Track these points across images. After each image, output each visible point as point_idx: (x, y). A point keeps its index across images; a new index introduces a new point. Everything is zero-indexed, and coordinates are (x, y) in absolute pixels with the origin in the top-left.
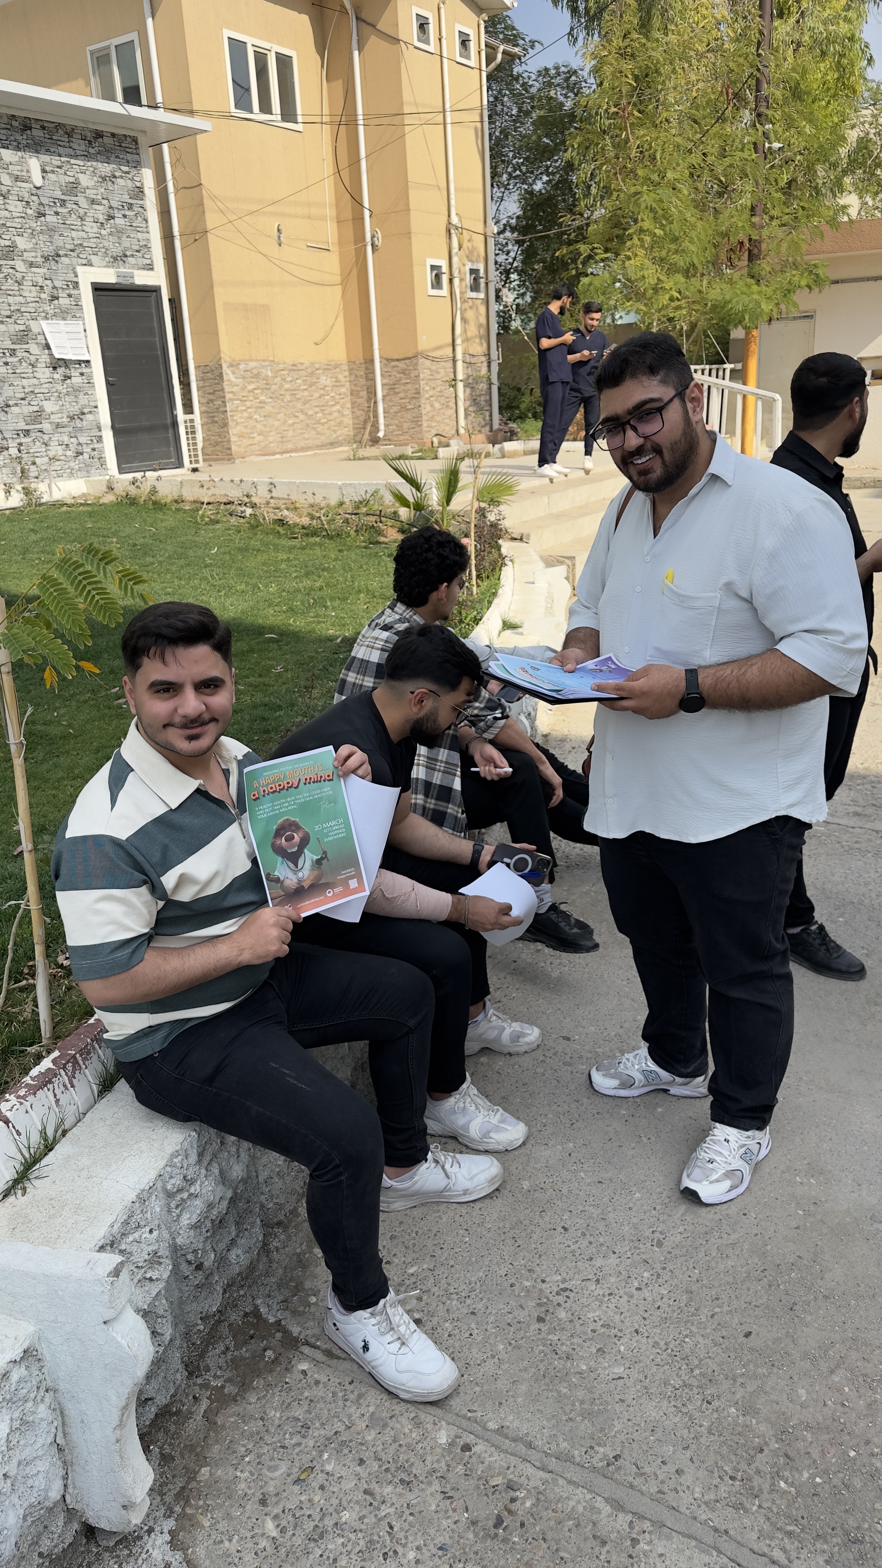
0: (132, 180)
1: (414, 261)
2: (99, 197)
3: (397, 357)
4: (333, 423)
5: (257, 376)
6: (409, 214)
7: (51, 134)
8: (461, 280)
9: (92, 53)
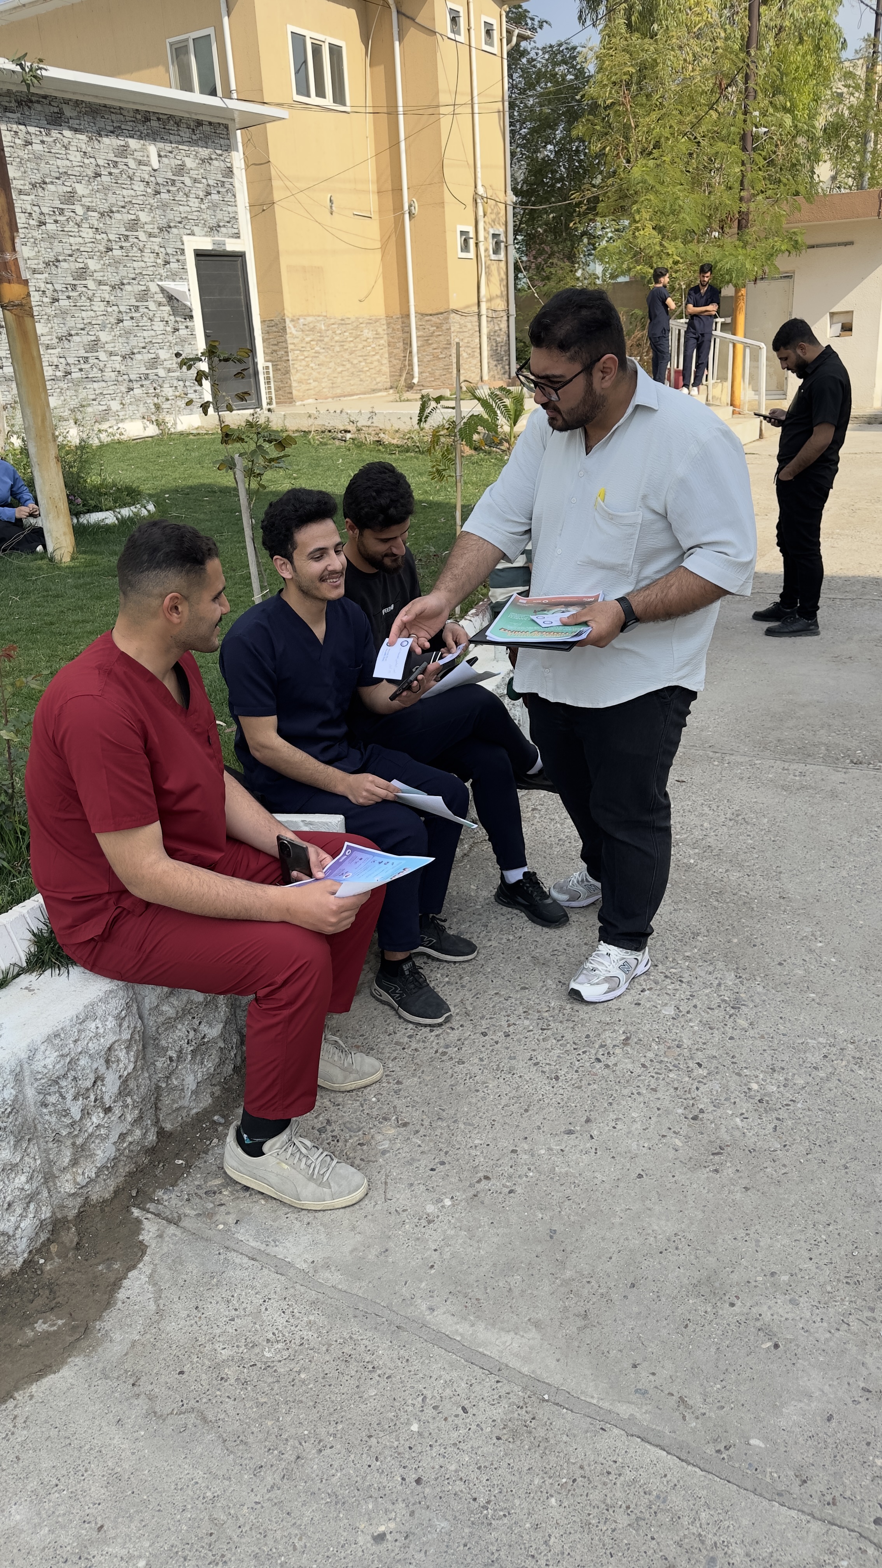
0: (224, 161)
1: (447, 228)
2: (200, 177)
3: (431, 312)
4: (373, 371)
5: (312, 330)
7: (164, 124)
8: (486, 244)
9: (171, 45)
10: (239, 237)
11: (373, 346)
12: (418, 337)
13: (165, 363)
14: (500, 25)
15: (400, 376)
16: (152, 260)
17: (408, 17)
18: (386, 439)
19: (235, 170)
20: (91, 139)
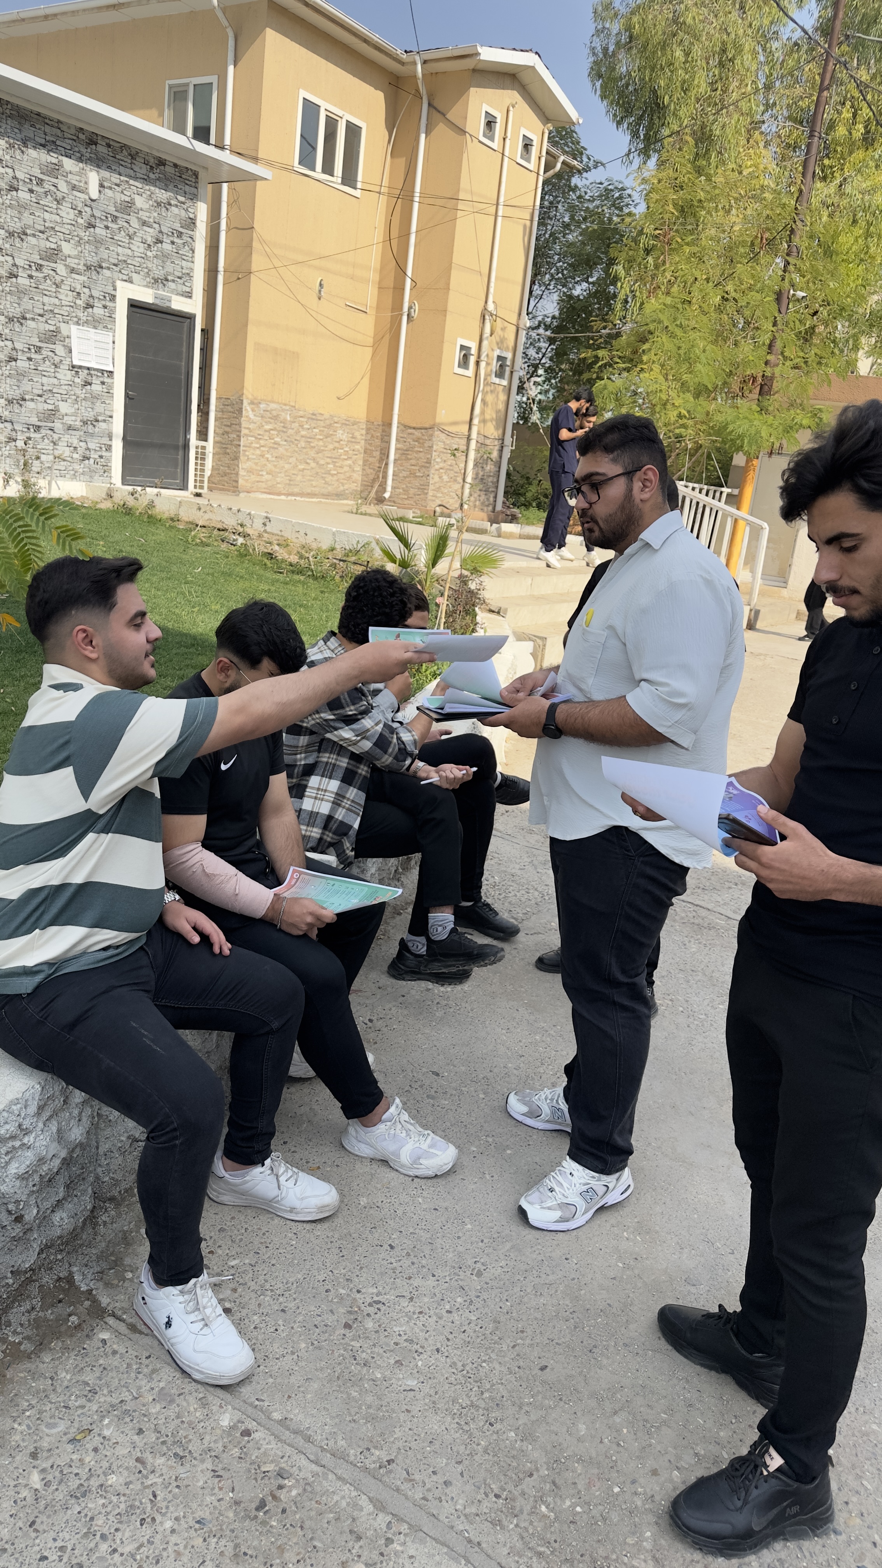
0: (187, 210)
1: (446, 338)
2: (151, 220)
3: (414, 425)
4: (342, 476)
5: (276, 418)
6: (448, 293)
7: (115, 152)
8: (488, 364)
9: (170, 87)
10: (190, 297)
11: (347, 449)
12: (397, 449)
15: (372, 487)
16: (70, 299)
17: (439, 112)
18: (279, 552)
19: (198, 223)
20: (11, 146)
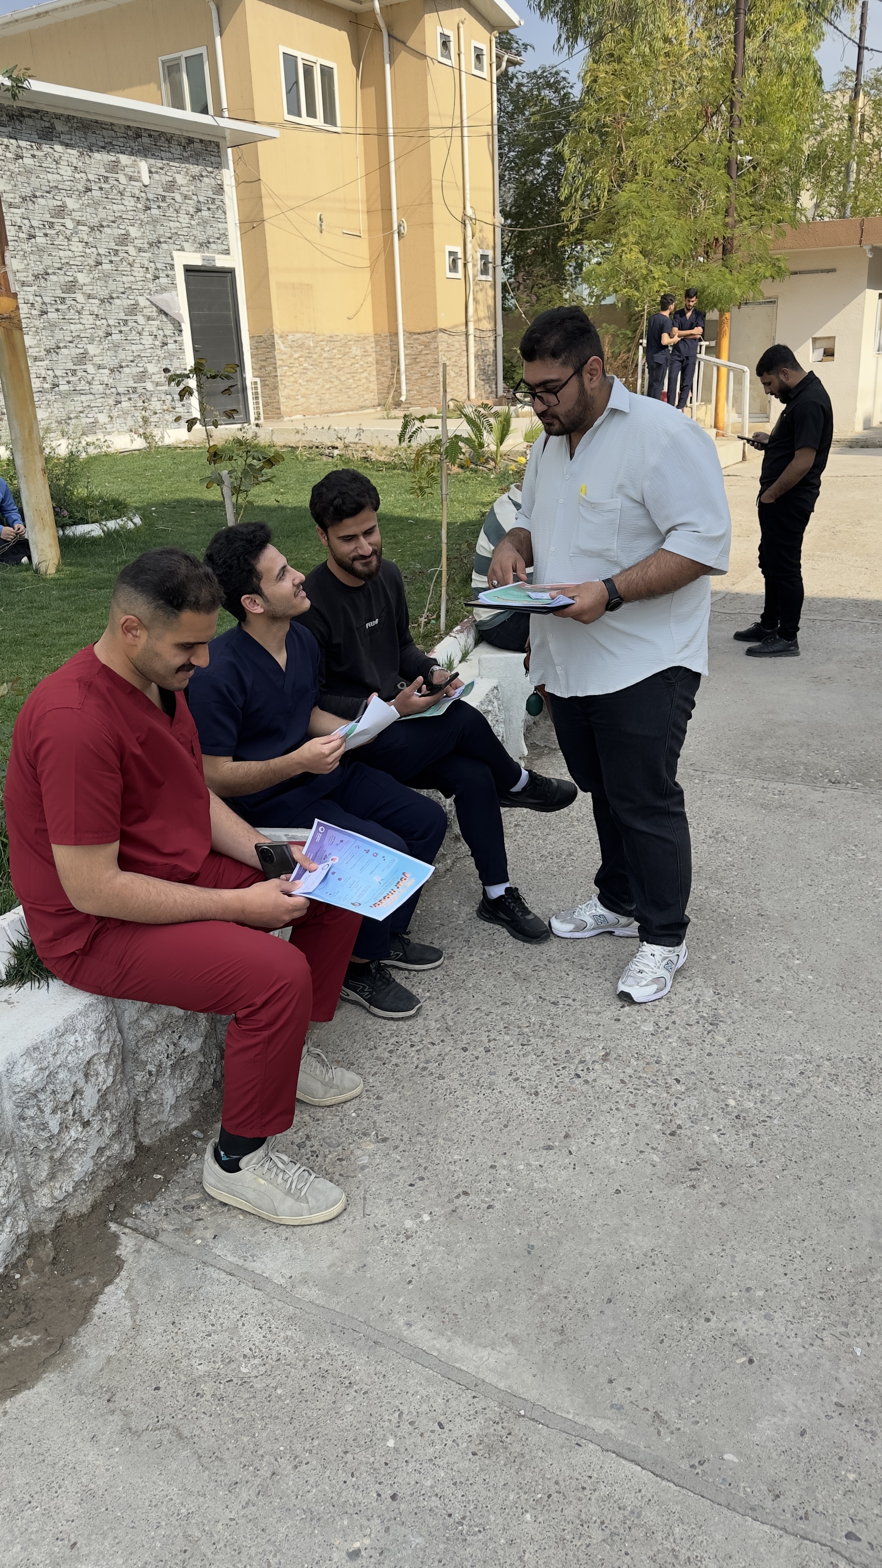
0: (215, 178)
1: (436, 248)
2: (190, 193)
3: (419, 331)
4: (361, 388)
5: (301, 346)
6: (432, 208)
7: (156, 140)
8: (474, 265)
9: (163, 63)
10: (229, 254)
11: (362, 363)
12: (406, 355)
13: (153, 376)
14: (490, 50)
15: (388, 393)
16: (142, 274)
17: (399, 41)
18: (374, 455)
19: (226, 188)
20: (82, 154)
